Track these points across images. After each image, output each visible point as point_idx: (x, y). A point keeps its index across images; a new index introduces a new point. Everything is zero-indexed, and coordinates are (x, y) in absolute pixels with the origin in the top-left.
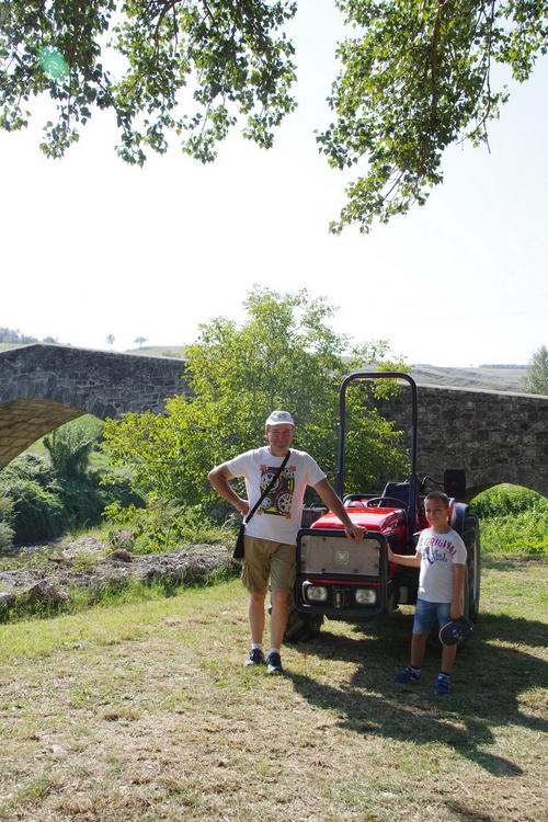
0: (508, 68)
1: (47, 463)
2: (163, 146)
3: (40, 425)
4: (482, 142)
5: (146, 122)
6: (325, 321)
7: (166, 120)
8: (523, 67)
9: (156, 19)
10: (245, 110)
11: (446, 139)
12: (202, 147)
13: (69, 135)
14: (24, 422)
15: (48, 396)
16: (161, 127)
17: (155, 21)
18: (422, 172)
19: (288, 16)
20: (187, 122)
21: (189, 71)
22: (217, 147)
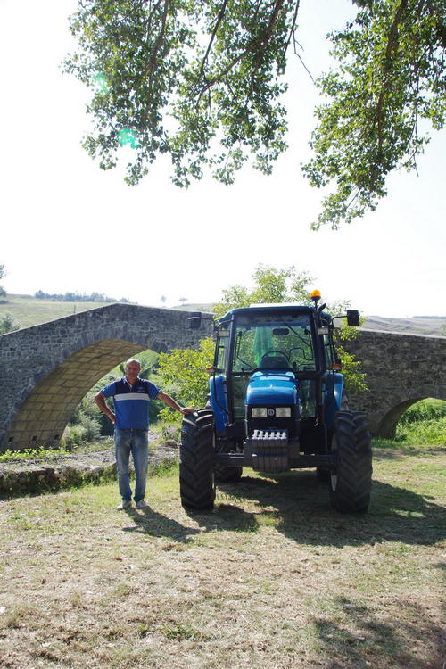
0: (429, 121)
2: (200, 175)
3: (118, 356)
4: (412, 169)
5: (190, 160)
6: (308, 287)
7: (202, 159)
8: (439, 121)
9: (198, 97)
10: (254, 151)
11: (389, 167)
12: (225, 175)
13: (142, 170)
14: (108, 354)
15: (124, 338)
16: (199, 163)
17: (197, 98)
18: (373, 189)
19: (282, 91)
20: (216, 159)
21: (218, 127)
22: (236, 175)
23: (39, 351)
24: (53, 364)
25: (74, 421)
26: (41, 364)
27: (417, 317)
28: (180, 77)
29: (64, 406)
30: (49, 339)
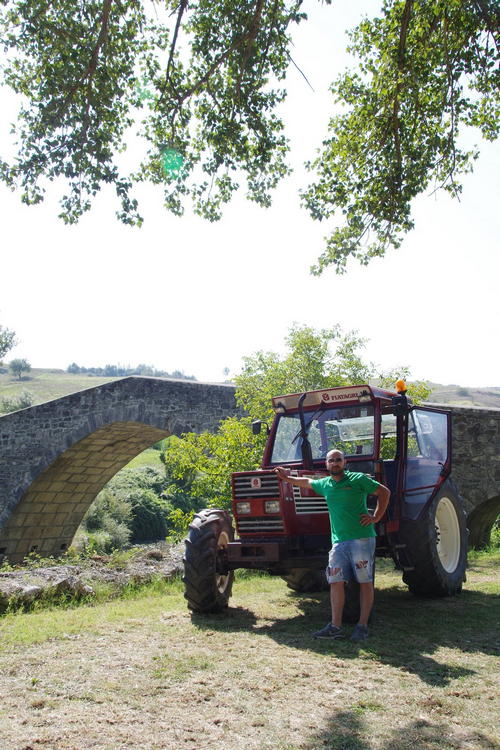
1: (162, 473)
2: (180, 211)
3: (137, 443)
4: (457, 193)
6: (357, 352)
7: (182, 190)
8: (492, 129)
10: (252, 177)
11: (412, 192)
13: (83, 205)
14: (123, 441)
15: (139, 420)
16: (177, 195)
19: (279, 100)
21: (203, 149)
22: (223, 208)
23: (39, 437)
24: (54, 454)
25: (94, 525)
26: (40, 454)
28: (151, 88)
29: (72, 506)
30: (50, 423)
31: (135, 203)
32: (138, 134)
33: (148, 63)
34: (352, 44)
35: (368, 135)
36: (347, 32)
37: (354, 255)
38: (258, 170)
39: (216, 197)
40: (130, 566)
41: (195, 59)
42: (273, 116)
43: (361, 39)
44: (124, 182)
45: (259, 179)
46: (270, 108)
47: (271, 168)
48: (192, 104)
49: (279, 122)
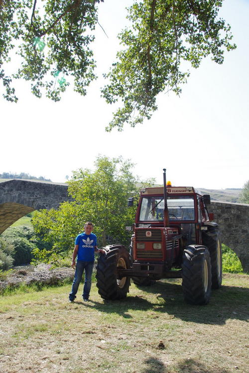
0: (189, 62)
1: (32, 229)
2: (40, 95)
3: (17, 214)
5: (32, 85)
6: (130, 170)
7: (40, 84)
8: (196, 62)
10: (77, 79)
12: (54, 94)
14: (10, 213)
15: (18, 202)
16: (38, 87)
18: (148, 105)
19: (91, 41)
21: (52, 63)
27: (228, 189)
28: (24, 29)
31: (14, 90)
32: (17, 53)
33: (22, 15)
34: (129, 15)
35: (135, 62)
36: (126, 8)
37: (127, 122)
38: (80, 76)
39: (58, 89)
40: (8, 278)
41: (48, 15)
42: (88, 49)
43: (133, 13)
44: (7, 79)
45: (80, 81)
46: (86, 44)
47: (86, 75)
48: (46, 39)
49: (91, 53)
